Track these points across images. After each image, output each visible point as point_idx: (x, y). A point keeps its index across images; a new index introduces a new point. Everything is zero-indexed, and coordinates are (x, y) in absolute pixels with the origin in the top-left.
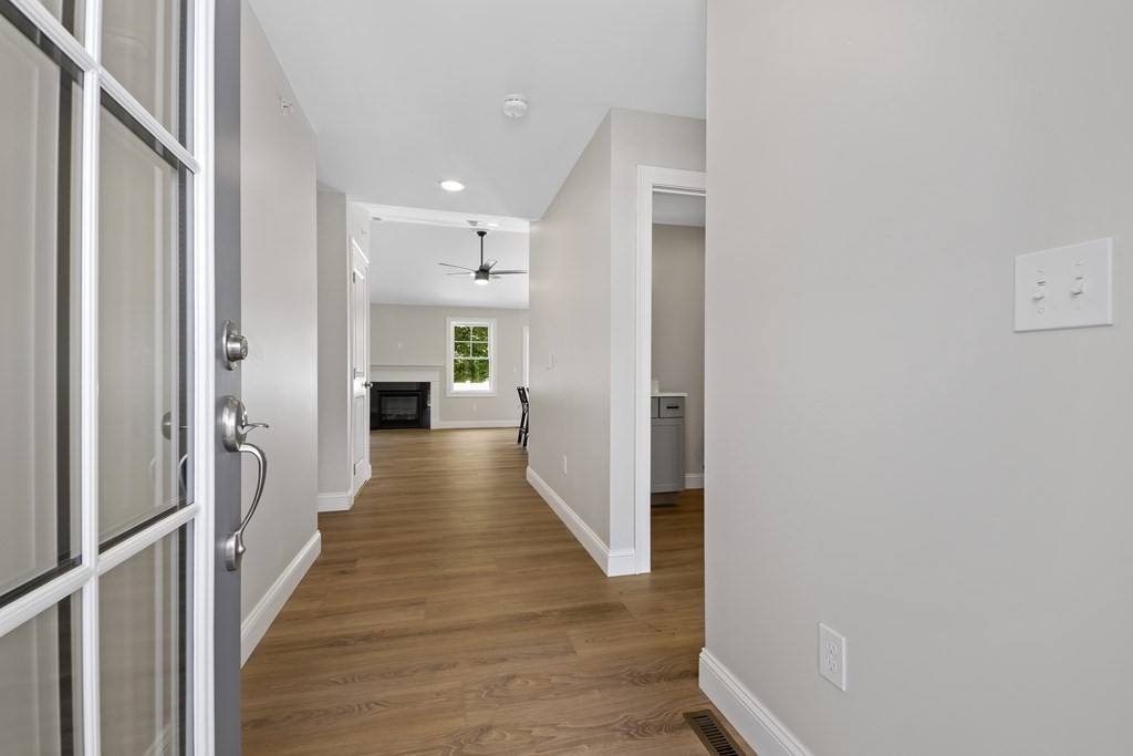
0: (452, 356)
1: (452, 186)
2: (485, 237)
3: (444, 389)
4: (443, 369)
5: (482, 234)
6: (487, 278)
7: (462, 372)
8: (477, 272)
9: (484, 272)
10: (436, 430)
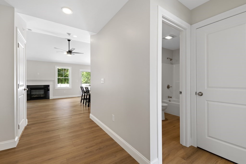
0: (57, 77)
1: (67, 11)
2: (70, 42)
3: (54, 86)
4: (54, 81)
5: (69, 40)
6: (71, 54)
7: (60, 81)
8: (68, 52)
9: (70, 52)
10: (52, 99)
